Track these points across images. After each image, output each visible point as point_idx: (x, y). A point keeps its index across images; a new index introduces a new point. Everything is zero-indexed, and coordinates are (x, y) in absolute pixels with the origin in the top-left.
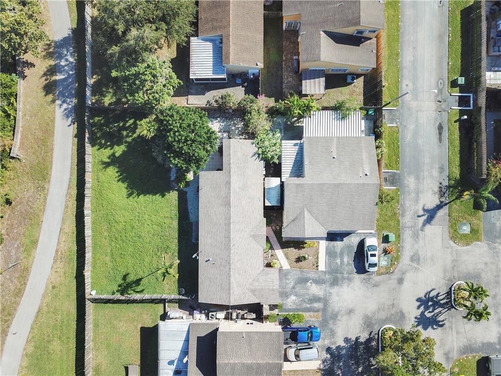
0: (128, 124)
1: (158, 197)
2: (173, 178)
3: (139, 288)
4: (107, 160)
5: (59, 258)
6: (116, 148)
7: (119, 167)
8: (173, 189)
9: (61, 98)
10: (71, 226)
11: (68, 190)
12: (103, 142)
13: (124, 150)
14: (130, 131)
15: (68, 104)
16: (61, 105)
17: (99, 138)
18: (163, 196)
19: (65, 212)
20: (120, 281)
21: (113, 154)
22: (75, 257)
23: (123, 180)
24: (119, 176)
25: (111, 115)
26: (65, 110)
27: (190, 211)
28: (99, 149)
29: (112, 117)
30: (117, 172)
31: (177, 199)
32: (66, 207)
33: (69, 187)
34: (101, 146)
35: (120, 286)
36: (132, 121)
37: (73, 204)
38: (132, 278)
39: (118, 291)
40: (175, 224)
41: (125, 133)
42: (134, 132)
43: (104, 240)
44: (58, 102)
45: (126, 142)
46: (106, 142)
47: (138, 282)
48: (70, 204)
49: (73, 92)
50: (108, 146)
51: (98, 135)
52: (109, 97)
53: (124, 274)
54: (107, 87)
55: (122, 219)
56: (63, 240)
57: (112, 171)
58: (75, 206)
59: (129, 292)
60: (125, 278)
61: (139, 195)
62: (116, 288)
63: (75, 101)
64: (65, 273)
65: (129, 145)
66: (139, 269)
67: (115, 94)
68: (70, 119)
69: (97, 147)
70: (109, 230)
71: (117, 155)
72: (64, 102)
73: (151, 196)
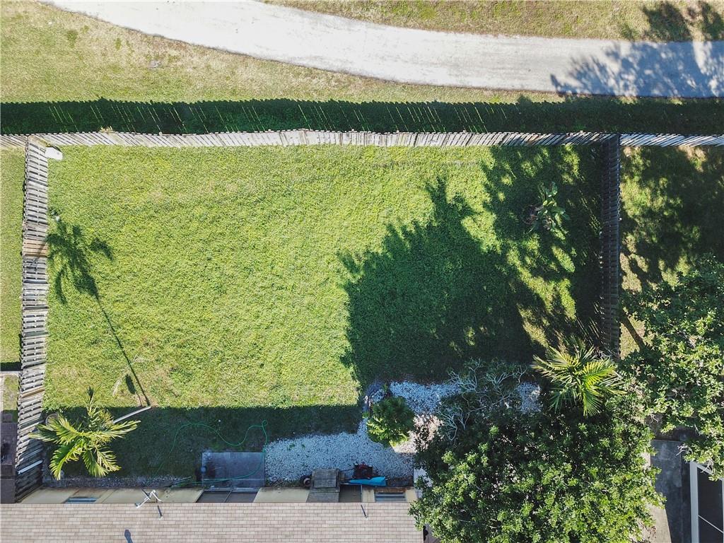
0: (558, 252)
1: (343, 345)
2: (398, 389)
3: (68, 287)
4: (450, 197)
5: (161, 51)
6: (489, 219)
7: (430, 227)
8: (363, 389)
9: (638, 54)
11: (361, 77)
12: (507, 180)
13: (479, 243)
14: (538, 261)
15: (619, 77)
16: (614, 55)
17: (517, 169)
18: (344, 360)
19: (294, 68)
20: (89, 234)
21: (467, 211)
22: (161, 99)
23: (391, 242)
24: (404, 228)
25: (584, 201)
26: (602, 69)
27: (298, 442)
28: (485, 168)
29: (580, 206)
30: (415, 223)
31: (335, 402)
32: (311, 72)
33: (369, 80)
34: (494, 175)
35: (77, 231)
36: (568, 265)
37: (319, 92)
38: (98, 265)
39: (61, 226)
40: (259, 397)
41: (533, 244)
42: (535, 272)
43: (213, 182)
44: (625, 48)
45: (506, 248)
46: (504, 188)
47: (88, 285)
48: (316, 83)
49: (656, 92)
50: (493, 194)
51: (527, 166)
52: (638, 197)
53: (111, 244)
54: (670, 192)
55: (274, 237)
56: (213, 64)
57: (419, 210)
58: (315, 98)
59: (57, 259)
60: (101, 246)
61: (349, 288)
62: (71, 219)
63: (629, 96)
64: (115, 68)
65: (496, 258)
66: (122, 289)
67: (649, 213)
68: (573, 83)
69: (491, 162)
70: (241, 199)
71: (467, 223)
72: (626, 65)
73: (345, 323)
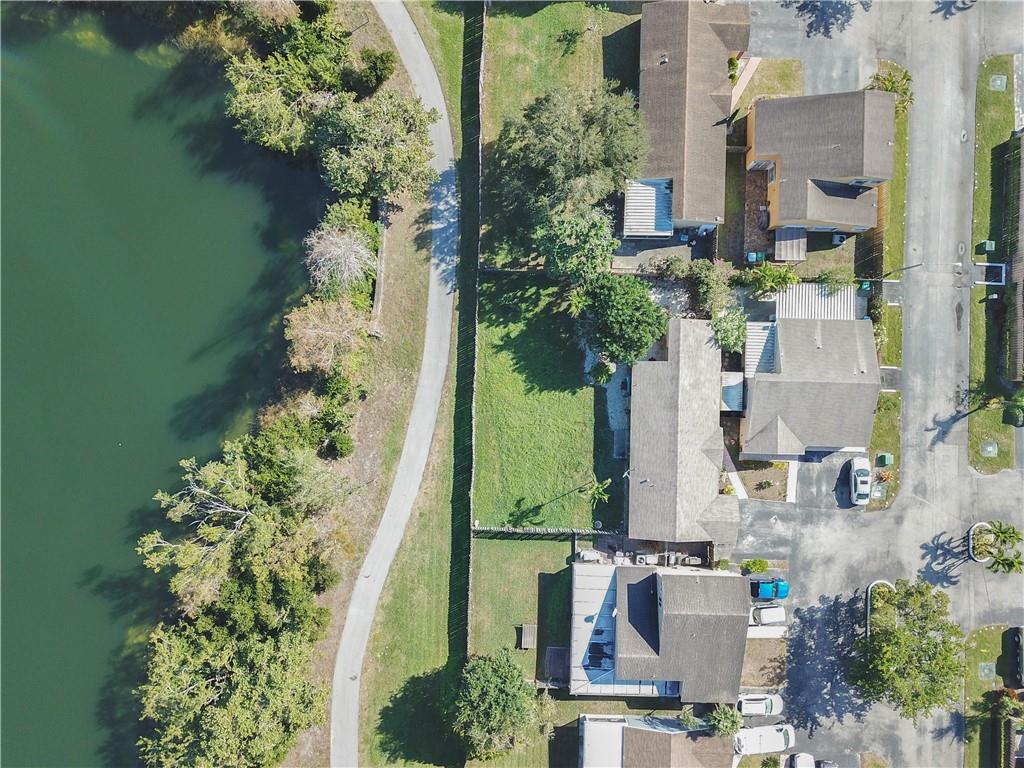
0: (528, 294)
1: (567, 394)
2: (587, 369)
3: (537, 519)
4: (501, 343)
5: (430, 474)
6: (511, 326)
7: (514, 352)
8: (587, 385)
9: (438, 255)
10: (447, 432)
11: (445, 381)
12: (494, 317)
13: (522, 330)
14: (531, 303)
15: (448, 264)
16: (438, 266)
17: (488, 312)
18: (574, 394)
19: (440, 412)
20: (513, 509)
21: (508, 335)
22: (452, 474)
23: (520, 371)
24: (515, 364)
25: (505, 281)
26: (444, 271)
27: (610, 415)
28: (488, 327)
29: (506, 283)
30: (512, 359)
31: (592, 398)
32: (442, 405)
33: (447, 378)
34: (491, 323)
35: (511, 515)
36: (533, 290)
37: (450, 402)
38: (528, 504)
39: (509, 522)
40: (590, 432)
41: (524, 306)
42: (536, 306)
43: (491, 451)
44: (434, 261)
45: (525, 319)
46: (497, 318)
47: (537, 510)
48: (446, 400)
49: (455, 247)
50: (500, 323)
51: (487, 308)
52: (503, 256)
53: (518, 498)
54: (501, 242)
55: (517, 424)
56: (437, 449)
57: (506, 357)
58: (453, 403)
59: (524, 524)
60: (519, 503)
61: (541, 391)
62: (506, 518)
63: (457, 259)
64: (437, 495)
65: (529, 323)
66: (539, 494)
67: (510, 251)
68: (450, 285)
69: (485, 324)
70: (498, 438)
71: (513, 336)
72: (442, 260)
73: (557, 393)
